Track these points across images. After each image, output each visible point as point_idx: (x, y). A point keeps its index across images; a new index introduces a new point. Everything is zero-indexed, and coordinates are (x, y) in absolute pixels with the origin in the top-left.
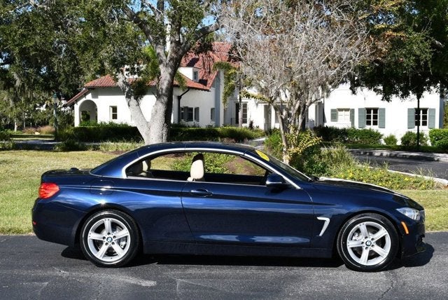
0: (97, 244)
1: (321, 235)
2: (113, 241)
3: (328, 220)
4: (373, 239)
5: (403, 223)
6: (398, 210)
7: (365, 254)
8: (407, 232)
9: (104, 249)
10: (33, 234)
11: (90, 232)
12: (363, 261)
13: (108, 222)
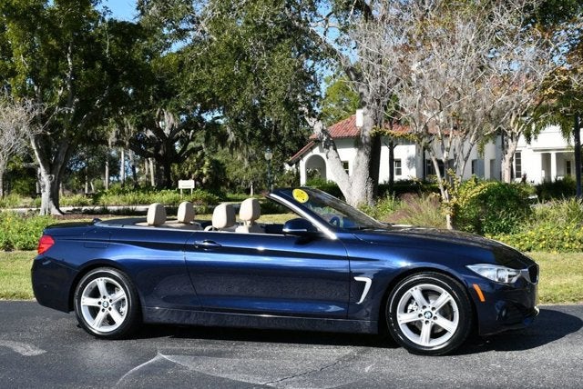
0: (94, 311)
1: (361, 301)
2: (110, 306)
3: (369, 282)
4: (433, 309)
5: (476, 287)
6: (469, 267)
7: (426, 330)
8: (483, 299)
9: (101, 315)
10: (35, 299)
11: (83, 296)
12: (423, 340)
13: (100, 283)
